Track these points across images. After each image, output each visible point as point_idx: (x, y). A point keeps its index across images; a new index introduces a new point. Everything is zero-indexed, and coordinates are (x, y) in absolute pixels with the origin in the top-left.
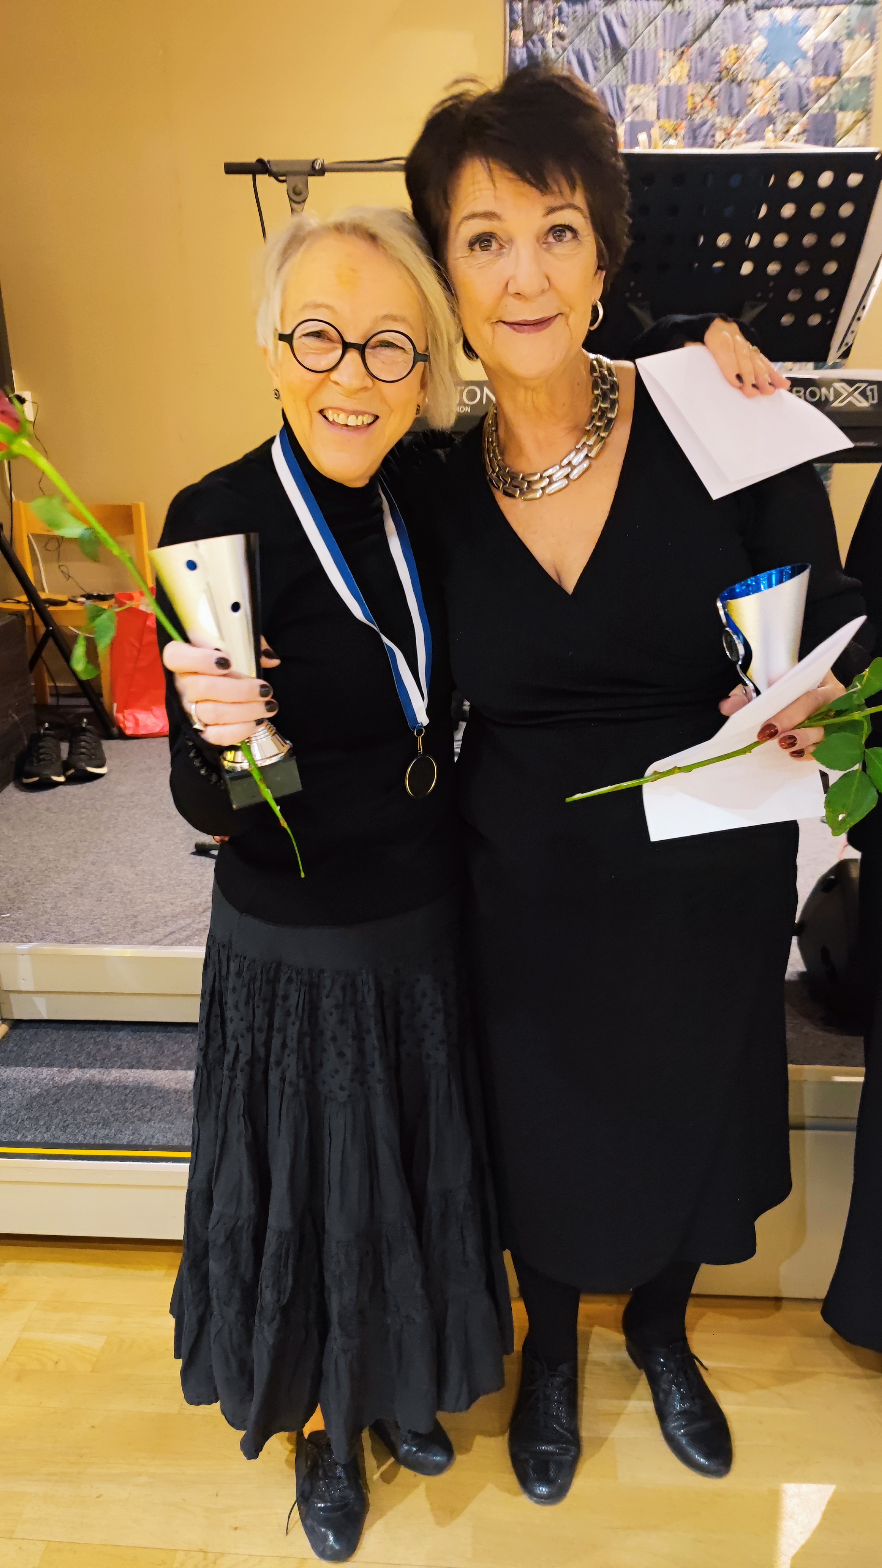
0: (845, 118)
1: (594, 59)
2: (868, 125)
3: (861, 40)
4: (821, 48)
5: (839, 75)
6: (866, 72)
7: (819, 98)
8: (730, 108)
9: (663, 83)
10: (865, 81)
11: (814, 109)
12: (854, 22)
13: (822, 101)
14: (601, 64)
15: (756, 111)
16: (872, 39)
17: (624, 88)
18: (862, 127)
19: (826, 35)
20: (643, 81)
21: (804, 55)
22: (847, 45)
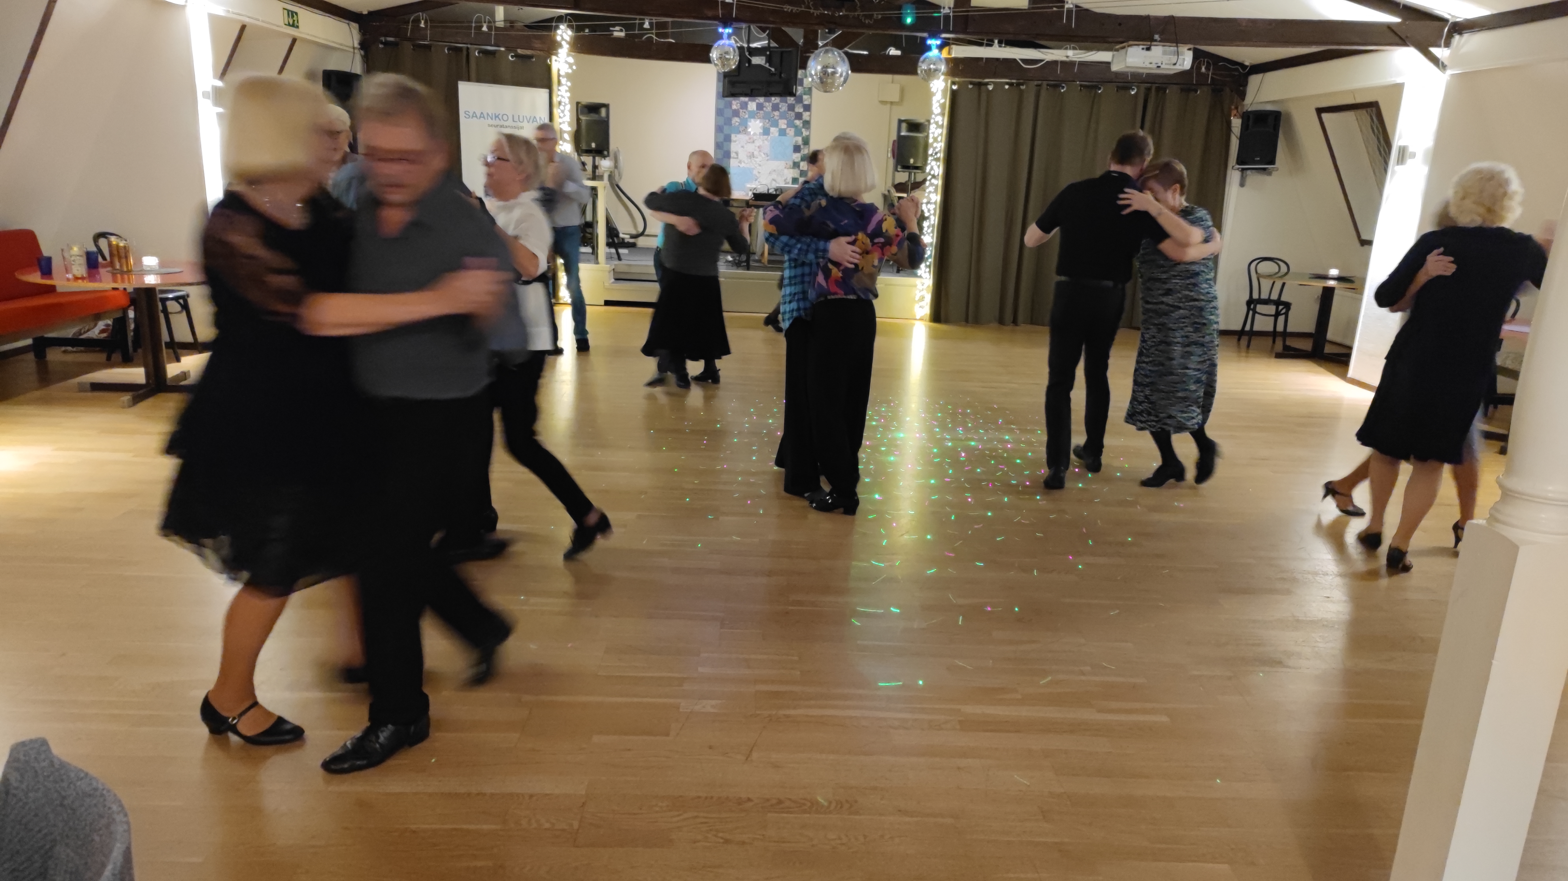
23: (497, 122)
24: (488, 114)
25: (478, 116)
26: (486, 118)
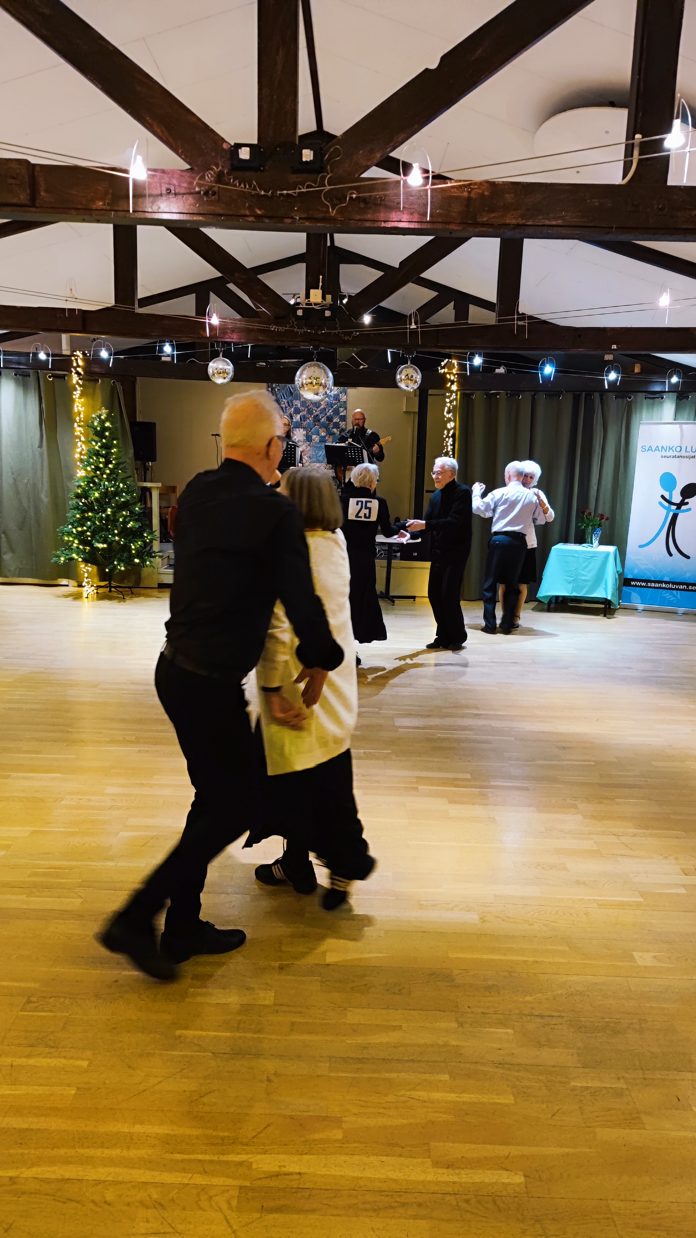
0: (341, 409)
1: (286, 395)
2: (346, 411)
3: (343, 394)
4: (335, 395)
5: (339, 401)
6: (345, 400)
7: (335, 405)
8: (316, 406)
9: (302, 400)
10: (345, 402)
11: (334, 407)
12: (342, 390)
13: (336, 406)
14: (288, 396)
15: (322, 407)
16: (346, 394)
17: (293, 400)
18: (345, 411)
19: (336, 393)
20: (297, 400)
21: (331, 396)
22: (340, 395)
23: (671, 453)
24: (662, 447)
25: (653, 450)
26: (660, 450)
